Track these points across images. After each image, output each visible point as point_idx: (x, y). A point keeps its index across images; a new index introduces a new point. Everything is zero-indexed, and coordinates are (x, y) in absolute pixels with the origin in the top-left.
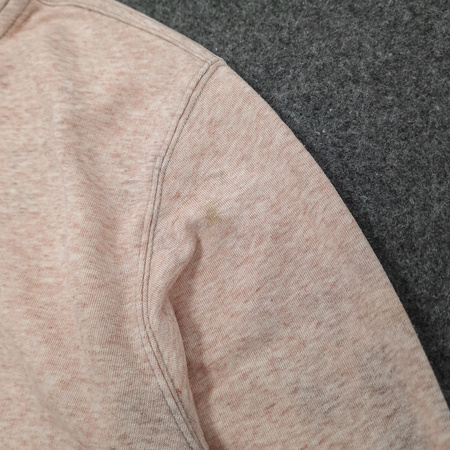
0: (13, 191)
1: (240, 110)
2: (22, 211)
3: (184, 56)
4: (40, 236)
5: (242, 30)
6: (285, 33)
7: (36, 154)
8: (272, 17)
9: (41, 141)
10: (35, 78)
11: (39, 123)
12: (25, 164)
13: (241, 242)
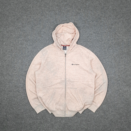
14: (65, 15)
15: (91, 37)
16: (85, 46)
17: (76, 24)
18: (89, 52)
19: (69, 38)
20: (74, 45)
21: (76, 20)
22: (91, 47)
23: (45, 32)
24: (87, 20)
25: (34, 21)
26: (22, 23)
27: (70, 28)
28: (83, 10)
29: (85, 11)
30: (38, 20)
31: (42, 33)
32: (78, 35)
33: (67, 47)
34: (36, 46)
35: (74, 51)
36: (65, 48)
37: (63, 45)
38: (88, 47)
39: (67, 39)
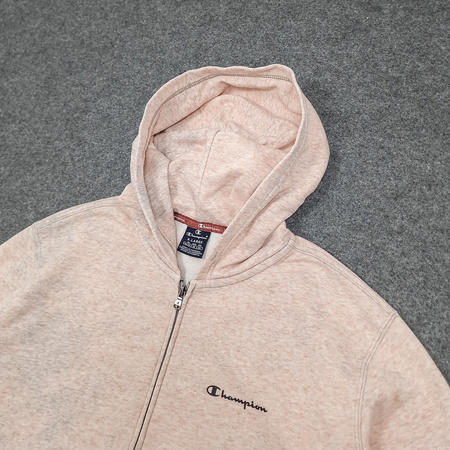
0: (275, 354)
1: (408, 344)
2: (280, 367)
3: (377, 308)
4: (290, 384)
5: (406, 293)
6: (429, 302)
7: (288, 336)
8: (423, 290)
9: (291, 330)
10: (292, 295)
11: (291, 319)
12: (282, 340)
13: (405, 414)
14: (261, 34)
15: (423, 200)
16: (356, 265)
17: (327, 95)
18: (379, 322)
19: (235, 166)
20: (261, 229)
21: (329, 69)
22: (410, 281)
23: (107, 118)
24: (414, 74)
25: (74, 47)
26: (9, 54)
27: (267, 112)
28: (394, 13)
29: (407, 18)
30: (95, 45)
31: (90, 117)
32: (312, 161)
33: (215, 239)
34: (22, 192)
35: (258, 280)
36: (195, 239)
37: (187, 220)
38: (386, 275)
39: (222, 171)
